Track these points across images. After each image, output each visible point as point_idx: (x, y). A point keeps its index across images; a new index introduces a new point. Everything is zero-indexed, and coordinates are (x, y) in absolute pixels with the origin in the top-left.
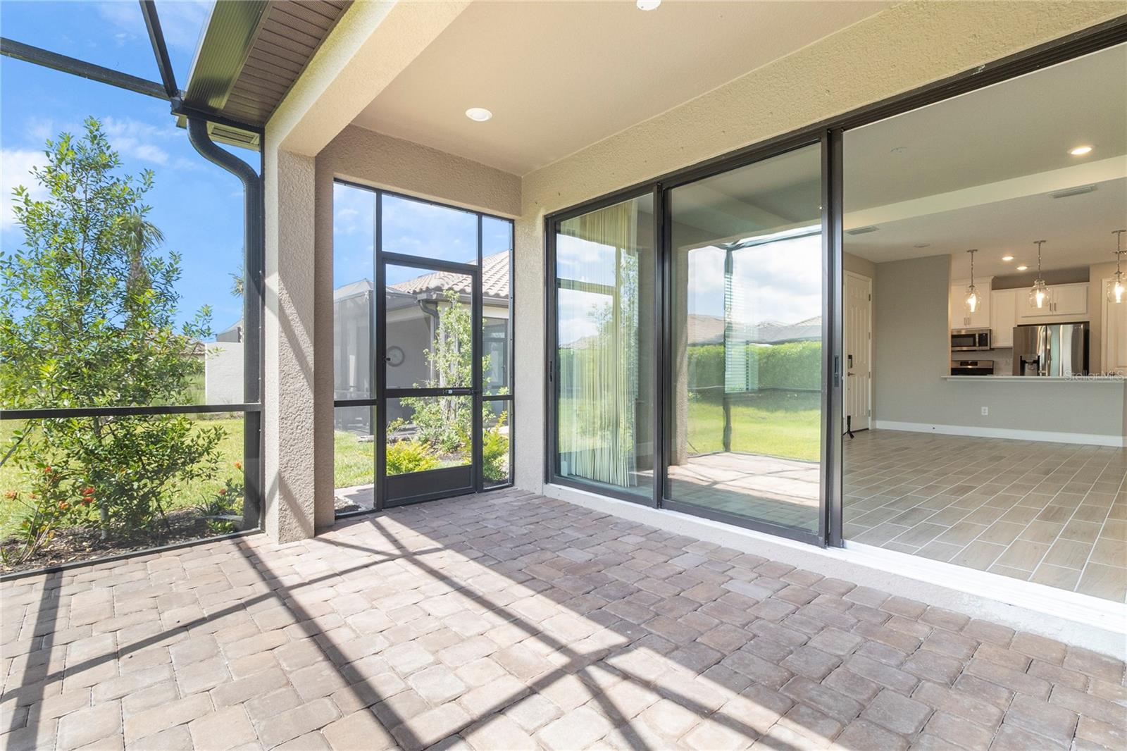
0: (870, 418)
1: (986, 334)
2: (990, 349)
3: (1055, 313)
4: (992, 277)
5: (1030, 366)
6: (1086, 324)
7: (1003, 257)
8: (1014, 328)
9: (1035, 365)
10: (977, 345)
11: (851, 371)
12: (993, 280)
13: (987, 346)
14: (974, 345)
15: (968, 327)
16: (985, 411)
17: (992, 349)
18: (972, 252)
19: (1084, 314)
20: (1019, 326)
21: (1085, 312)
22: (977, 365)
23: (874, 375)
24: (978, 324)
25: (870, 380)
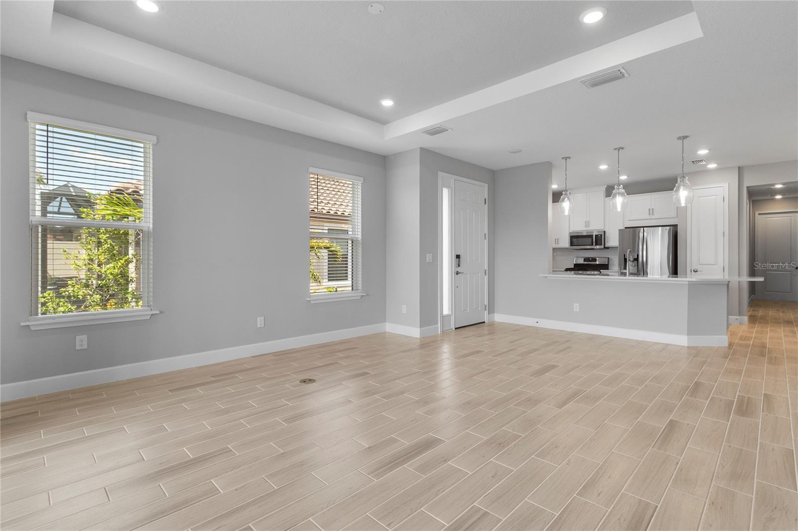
0: (486, 312)
1: (601, 235)
2: (605, 247)
3: (653, 217)
4: (606, 186)
5: (631, 263)
6: (675, 226)
7: (599, 166)
8: (620, 230)
9: (636, 262)
10: (594, 244)
11: (459, 269)
12: (606, 188)
13: (602, 245)
14: (592, 245)
15: (588, 229)
16: (576, 307)
17: (605, 248)
18: (566, 158)
19: (675, 218)
20: (626, 228)
21: (676, 216)
22: (596, 261)
23: (491, 273)
24: (595, 227)
25: (486, 277)
